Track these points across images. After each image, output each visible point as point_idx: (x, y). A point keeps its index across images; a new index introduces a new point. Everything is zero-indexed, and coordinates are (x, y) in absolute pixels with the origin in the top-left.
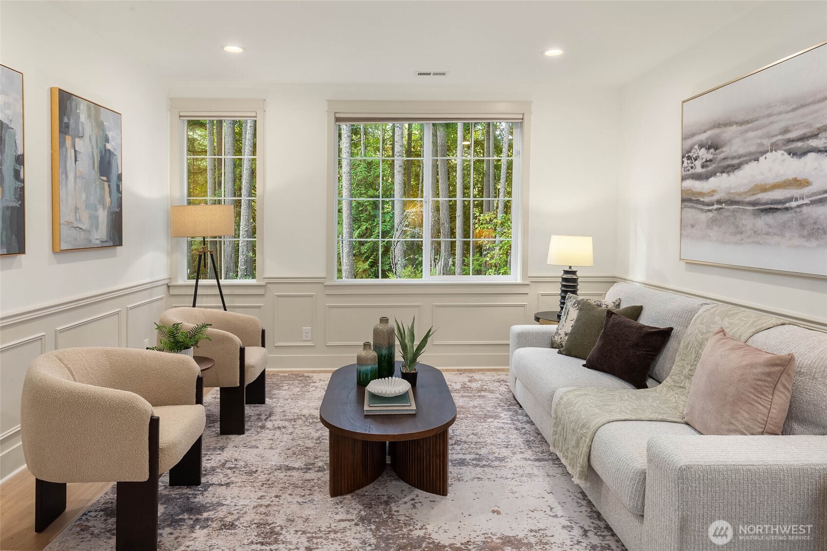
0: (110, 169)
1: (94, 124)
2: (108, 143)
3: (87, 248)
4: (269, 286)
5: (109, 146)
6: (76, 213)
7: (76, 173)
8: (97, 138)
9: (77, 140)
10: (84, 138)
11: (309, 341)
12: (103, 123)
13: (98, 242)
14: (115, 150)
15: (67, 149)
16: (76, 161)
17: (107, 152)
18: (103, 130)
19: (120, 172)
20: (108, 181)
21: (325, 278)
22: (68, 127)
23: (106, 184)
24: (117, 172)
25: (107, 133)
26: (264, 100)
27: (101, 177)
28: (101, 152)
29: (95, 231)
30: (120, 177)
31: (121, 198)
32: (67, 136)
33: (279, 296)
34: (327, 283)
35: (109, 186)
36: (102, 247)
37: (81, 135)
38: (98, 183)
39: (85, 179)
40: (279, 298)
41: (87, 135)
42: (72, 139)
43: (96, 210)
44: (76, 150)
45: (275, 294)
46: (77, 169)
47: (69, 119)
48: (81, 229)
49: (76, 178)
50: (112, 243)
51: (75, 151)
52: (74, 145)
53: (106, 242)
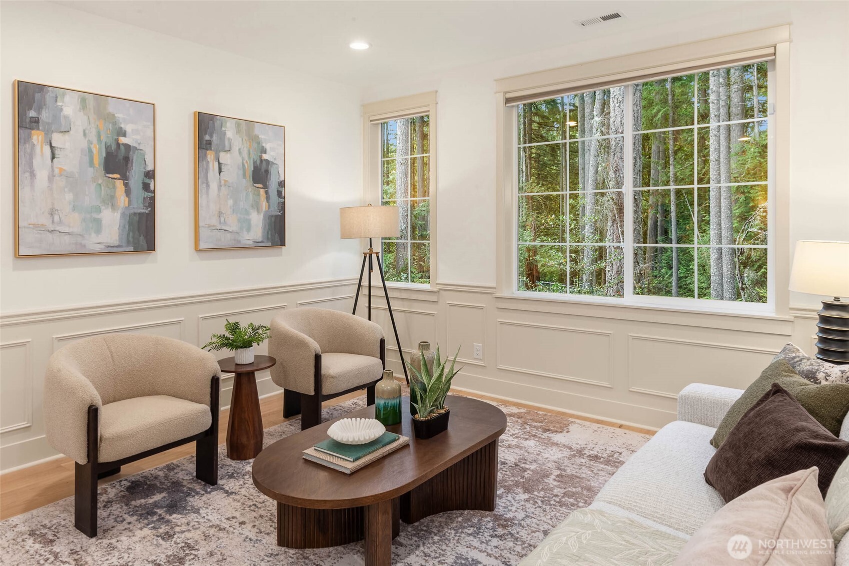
0: (267, 177)
1: (245, 138)
2: (265, 153)
3: (236, 248)
4: (441, 292)
5: (265, 157)
6: (220, 217)
7: (220, 182)
8: (249, 151)
9: (222, 155)
10: (231, 151)
11: (480, 359)
12: (258, 137)
13: (251, 242)
14: (275, 159)
15: (208, 162)
16: (220, 172)
17: (264, 163)
18: (259, 143)
19: (282, 179)
20: (265, 187)
21: (495, 288)
22: (210, 144)
23: (262, 191)
24: (278, 179)
25: (264, 145)
26: (437, 92)
27: (255, 185)
28: (255, 163)
29: (245, 233)
30: (282, 184)
31: (284, 203)
32: (208, 152)
33: (451, 305)
34: (498, 295)
35: (266, 192)
36: (256, 246)
37: (227, 149)
38: (250, 190)
39: (233, 187)
40: (451, 307)
41: (235, 149)
42: (216, 153)
43: (248, 213)
44: (220, 162)
45: (448, 302)
46: (222, 178)
47: (211, 136)
48: (227, 230)
49: (220, 186)
50: (270, 243)
51: (219, 164)
52: (218, 158)
53: (262, 242)
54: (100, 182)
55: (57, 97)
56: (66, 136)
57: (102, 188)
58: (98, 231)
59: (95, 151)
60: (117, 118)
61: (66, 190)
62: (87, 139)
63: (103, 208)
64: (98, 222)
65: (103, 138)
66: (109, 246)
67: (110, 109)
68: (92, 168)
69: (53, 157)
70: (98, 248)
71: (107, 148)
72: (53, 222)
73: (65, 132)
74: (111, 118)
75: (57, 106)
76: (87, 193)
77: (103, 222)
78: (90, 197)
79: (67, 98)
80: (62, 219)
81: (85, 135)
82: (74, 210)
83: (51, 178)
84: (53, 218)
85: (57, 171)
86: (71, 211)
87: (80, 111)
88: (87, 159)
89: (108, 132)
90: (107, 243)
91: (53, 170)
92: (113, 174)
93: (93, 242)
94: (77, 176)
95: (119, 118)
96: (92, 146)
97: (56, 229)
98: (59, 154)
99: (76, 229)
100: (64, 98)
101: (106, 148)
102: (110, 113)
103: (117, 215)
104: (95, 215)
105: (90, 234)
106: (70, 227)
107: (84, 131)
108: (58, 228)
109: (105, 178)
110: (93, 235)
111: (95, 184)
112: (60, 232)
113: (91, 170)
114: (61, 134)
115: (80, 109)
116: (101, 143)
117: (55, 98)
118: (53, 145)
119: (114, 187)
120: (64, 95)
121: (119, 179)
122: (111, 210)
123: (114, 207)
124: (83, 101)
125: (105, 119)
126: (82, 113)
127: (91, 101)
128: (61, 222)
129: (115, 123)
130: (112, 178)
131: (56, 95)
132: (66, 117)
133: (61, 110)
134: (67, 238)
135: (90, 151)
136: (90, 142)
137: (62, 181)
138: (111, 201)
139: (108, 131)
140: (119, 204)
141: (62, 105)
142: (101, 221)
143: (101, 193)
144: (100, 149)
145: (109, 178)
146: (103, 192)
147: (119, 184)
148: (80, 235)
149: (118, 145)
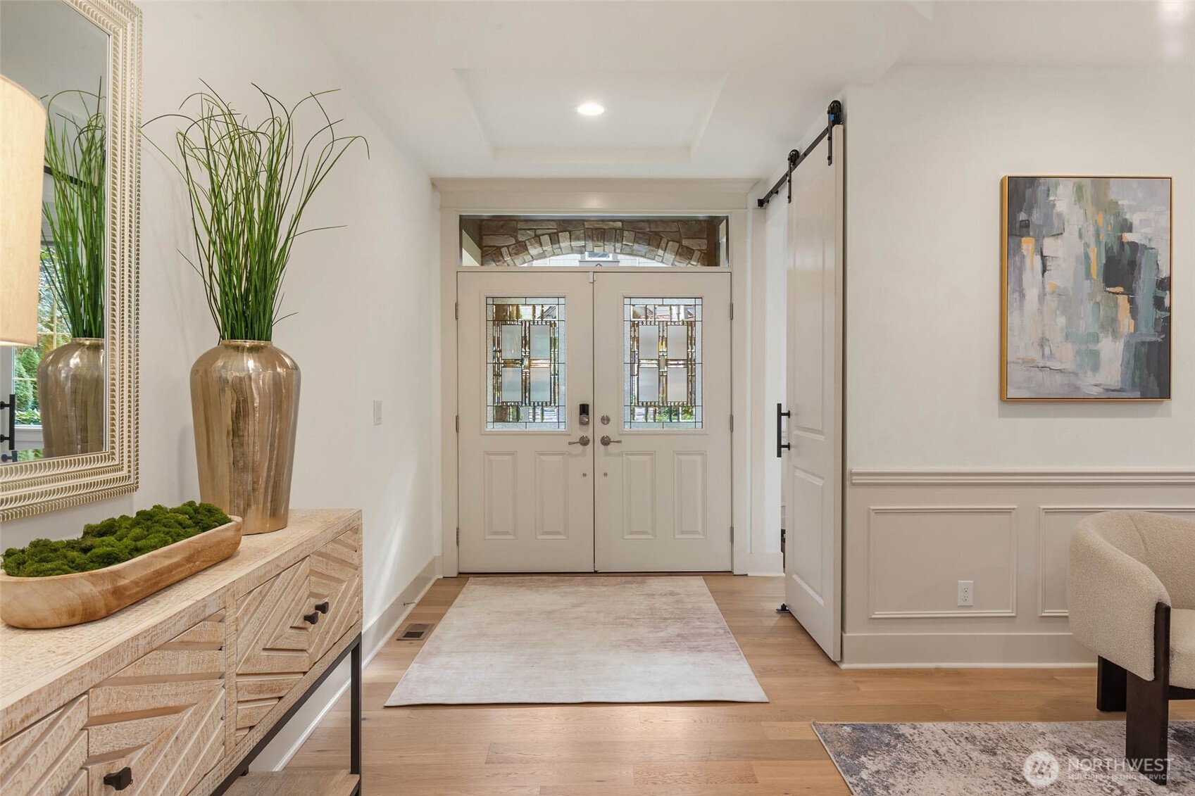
54: (1098, 299)
55: (1049, 190)
56: (1059, 241)
57: (1101, 308)
58: (1096, 368)
59: (1093, 256)
60: (1121, 207)
61: (1058, 312)
62: (1083, 242)
63: (1101, 335)
64: (1095, 355)
65: (1103, 237)
66: (1108, 390)
67: (1112, 196)
68: (1089, 281)
69: (1044, 270)
70: (1095, 391)
71: (1108, 250)
72: (1043, 355)
73: (1058, 235)
74: (1113, 209)
75: (1050, 201)
76: (1082, 315)
77: (1102, 355)
78: (1087, 322)
79: (1061, 190)
80: (1053, 352)
81: (1081, 236)
82: (1067, 339)
83: (1042, 297)
84: (1043, 351)
85: (1048, 288)
86: (1063, 340)
87: (1076, 204)
88: (1083, 268)
89: (1110, 229)
90: (1106, 385)
91: (1044, 288)
92: (1114, 287)
93: (1091, 383)
94: (1071, 293)
95: (1123, 205)
96: (1089, 250)
97: (1047, 365)
98: (1050, 266)
99: (1069, 365)
100: (1056, 189)
101: (1107, 252)
102: (1112, 200)
103: (1120, 345)
104: (1092, 347)
105: (1086, 373)
106: (1062, 363)
107: (1080, 230)
108: (1049, 364)
109: (1105, 294)
110: (1089, 373)
111: (1092, 303)
112: (1051, 369)
113: (1087, 283)
114: (1053, 238)
115: (1075, 201)
116: (1100, 245)
117: (1046, 192)
118: (1045, 254)
119: (1116, 305)
120: (1057, 185)
121: (1122, 294)
122: (1111, 338)
123: (1115, 334)
124: (1079, 190)
125: (1105, 211)
126: (1077, 206)
127: (1088, 186)
128: (1052, 356)
129: (1117, 215)
130: (1113, 293)
131: (1049, 188)
132: (1060, 215)
133: (1054, 205)
134: (1058, 378)
135: (1087, 257)
136: (1087, 245)
137: (1054, 301)
138: (1110, 325)
139: (1109, 226)
140: (1121, 329)
141: (1055, 200)
142: (1099, 353)
143: (1099, 316)
144: (1099, 254)
145: (1110, 292)
146: (1102, 313)
147: (1123, 300)
148: (1073, 373)
149: (1122, 244)
